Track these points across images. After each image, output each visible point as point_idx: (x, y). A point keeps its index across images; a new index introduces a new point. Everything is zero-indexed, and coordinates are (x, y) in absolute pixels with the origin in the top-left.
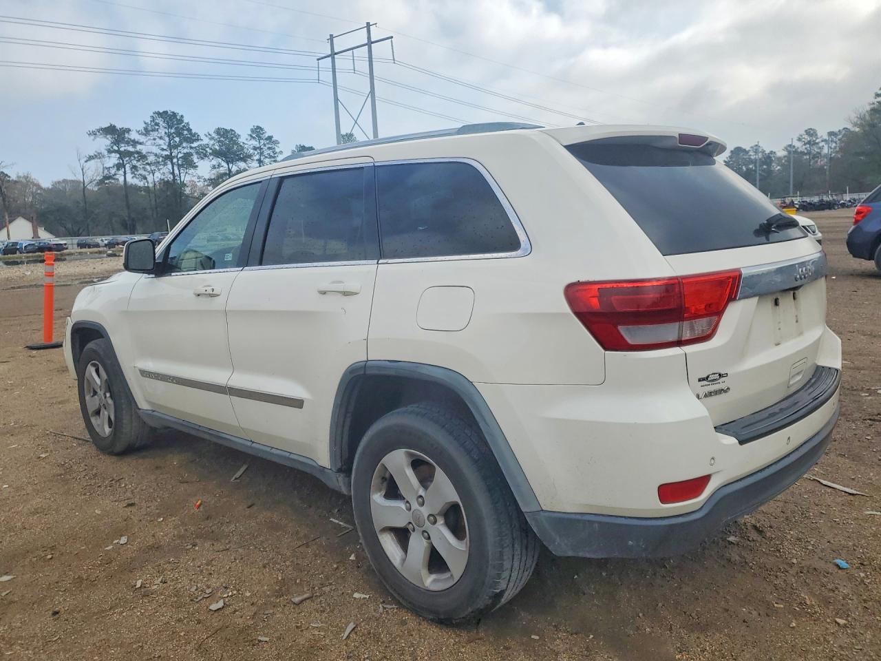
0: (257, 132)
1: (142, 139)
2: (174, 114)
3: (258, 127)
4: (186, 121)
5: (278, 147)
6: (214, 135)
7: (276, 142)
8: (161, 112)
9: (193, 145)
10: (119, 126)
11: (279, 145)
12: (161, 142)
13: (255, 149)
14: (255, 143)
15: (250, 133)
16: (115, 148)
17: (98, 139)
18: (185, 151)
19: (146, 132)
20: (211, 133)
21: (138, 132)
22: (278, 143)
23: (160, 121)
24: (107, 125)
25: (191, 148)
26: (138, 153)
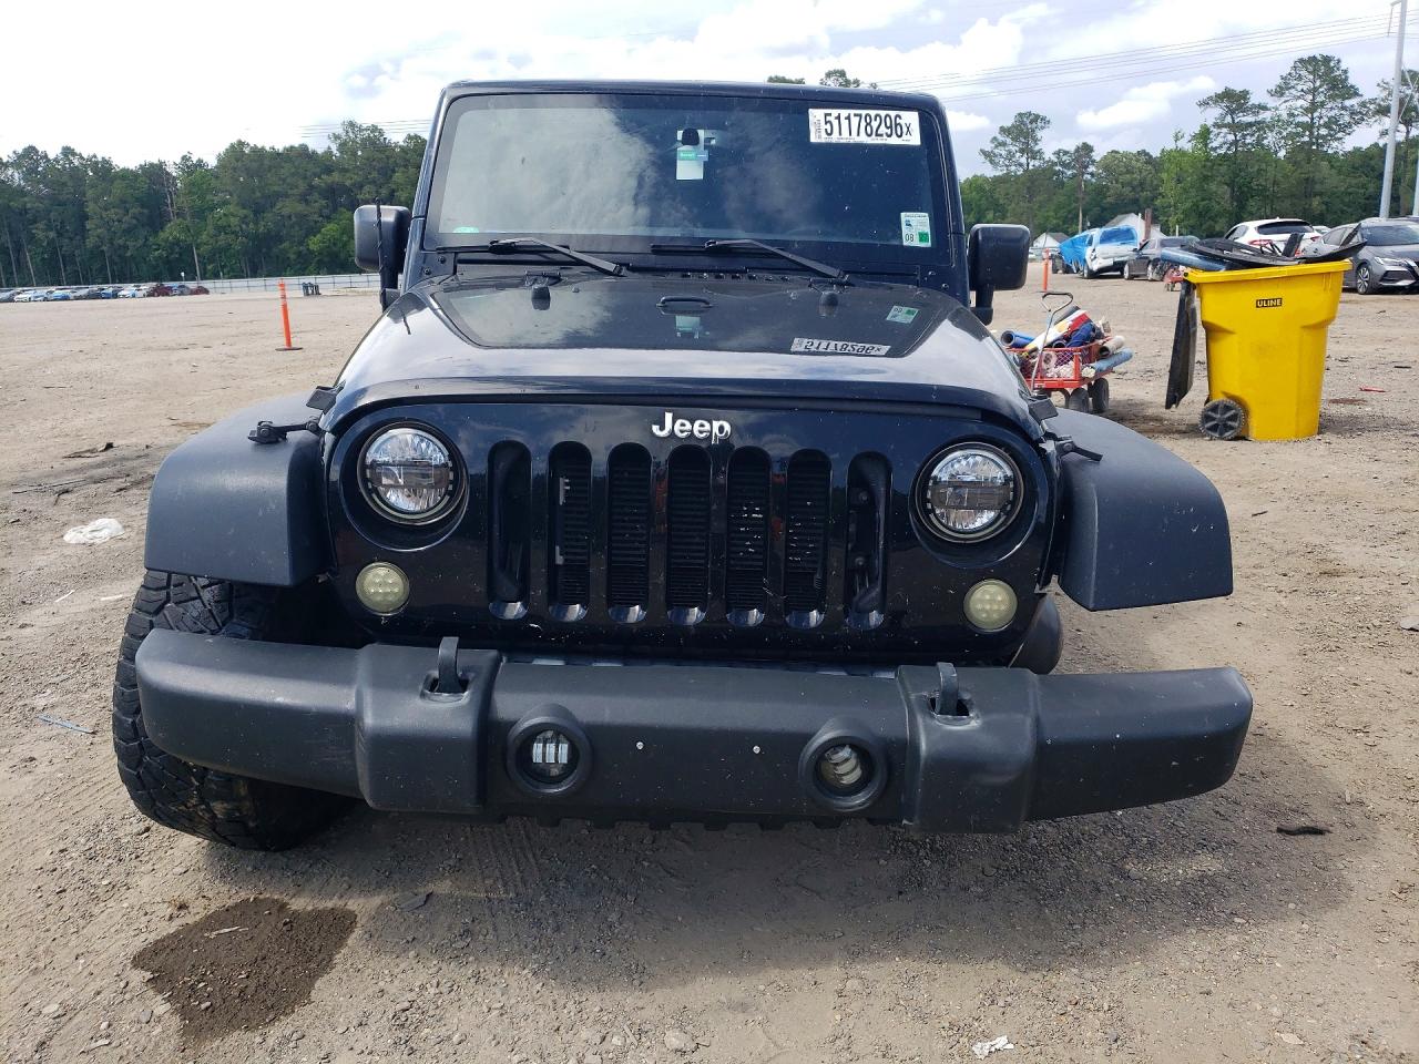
1: (1271, 102)
2: (1327, 60)
4: (1343, 66)
8: (1306, 57)
9: (1348, 103)
10: (1238, 88)
12: (1300, 102)
16: (1228, 119)
17: (1209, 109)
18: (1332, 113)
19: (1279, 92)
23: (1303, 73)
24: (1220, 90)
25: (1344, 108)
26: (1259, 123)
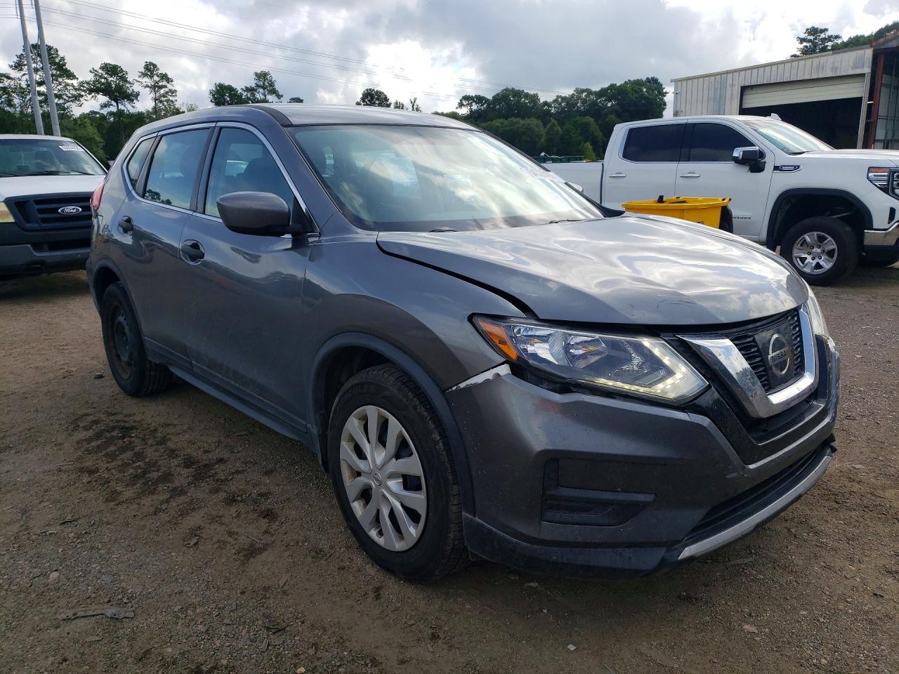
0: (150, 69)
3: (151, 64)
5: (173, 85)
6: (100, 71)
7: (169, 80)
11: (172, 83)
13: (147, 86)
14: (147, 81)
15: (143, 70)
20: (97, 68)
21: (11, 66)
22: (172, 81)
